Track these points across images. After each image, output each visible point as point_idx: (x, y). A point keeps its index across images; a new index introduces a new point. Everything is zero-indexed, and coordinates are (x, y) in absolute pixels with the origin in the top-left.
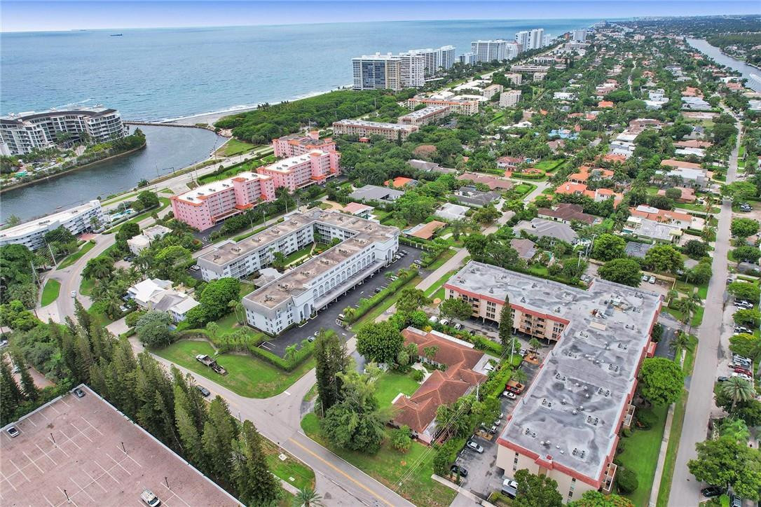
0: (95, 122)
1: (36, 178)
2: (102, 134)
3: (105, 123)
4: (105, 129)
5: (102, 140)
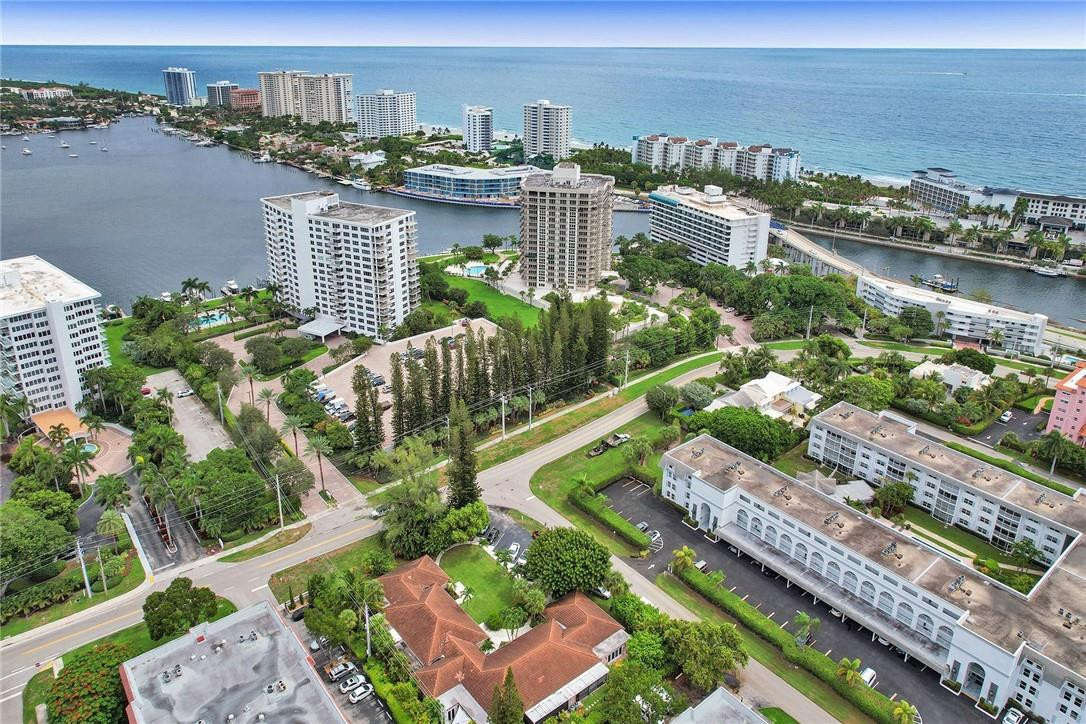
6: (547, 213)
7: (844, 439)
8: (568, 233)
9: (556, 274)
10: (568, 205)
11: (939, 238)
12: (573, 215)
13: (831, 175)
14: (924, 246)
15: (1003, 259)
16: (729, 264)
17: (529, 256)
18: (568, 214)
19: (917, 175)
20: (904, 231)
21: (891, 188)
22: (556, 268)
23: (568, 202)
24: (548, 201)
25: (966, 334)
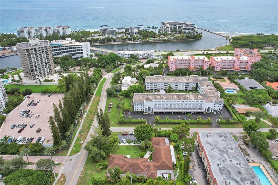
0: (185, 28)
1: (158, 41)
2: (186, 32)
3: (189, 28)
4: (188, 30)
5: (185, 34)
6: (35, 55)
7: (154, 83)
8: (43, 59)
9: (42, 73)
10: (41, 51)
11: (115, 41)
12: (44, 54)
13: (78, 31)
14: (113, 43)
15: (129, 42)
16: (84, 57)
17: (31, 70)
18: (42, 54)
19: (101, 27)
20: (107, 41)
21: (95, 32)
22: (42, 71)
23: (41, 50)
24: (34, 51)
25: (142, 58)
